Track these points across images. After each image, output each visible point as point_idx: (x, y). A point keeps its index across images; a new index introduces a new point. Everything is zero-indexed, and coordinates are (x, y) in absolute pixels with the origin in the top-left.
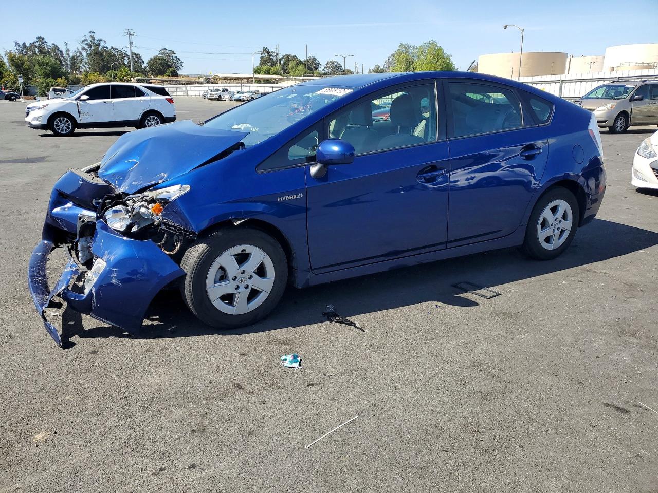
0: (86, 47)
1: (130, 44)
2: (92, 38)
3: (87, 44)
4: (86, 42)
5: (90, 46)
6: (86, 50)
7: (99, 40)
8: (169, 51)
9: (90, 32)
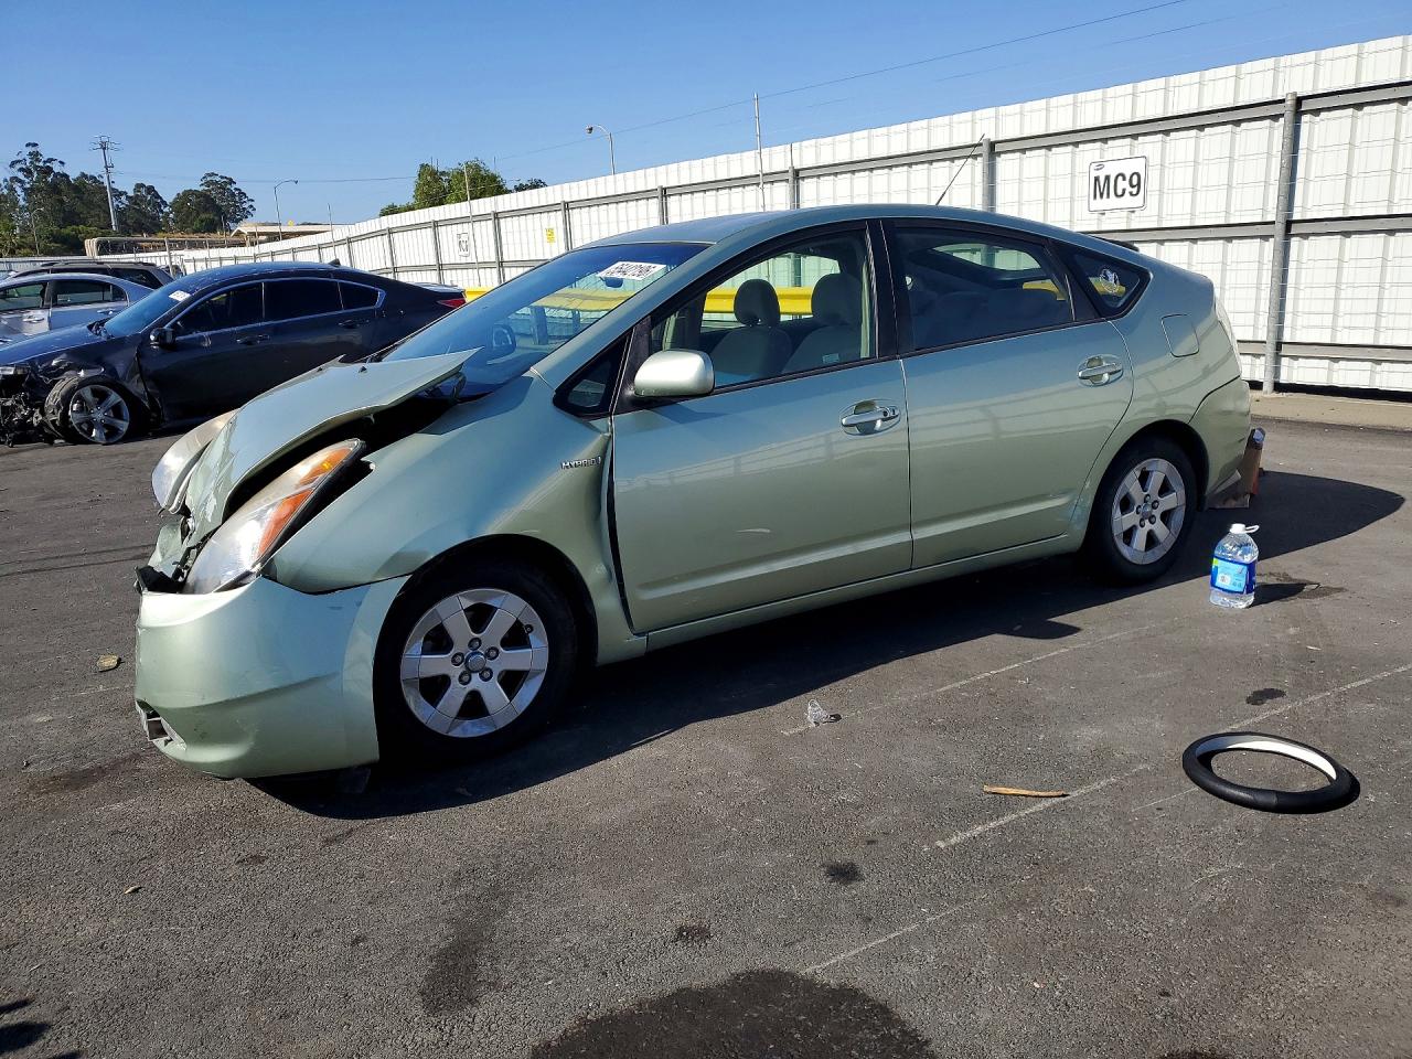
0: (21, 176)
1: (106, 167)
2: (35, 156)
3: (21, 170)
4: (18, 166)
5: (28, 172)
6: (20, 181)
7: (50, 160)
8: (222, 177)
9: (28, 145)
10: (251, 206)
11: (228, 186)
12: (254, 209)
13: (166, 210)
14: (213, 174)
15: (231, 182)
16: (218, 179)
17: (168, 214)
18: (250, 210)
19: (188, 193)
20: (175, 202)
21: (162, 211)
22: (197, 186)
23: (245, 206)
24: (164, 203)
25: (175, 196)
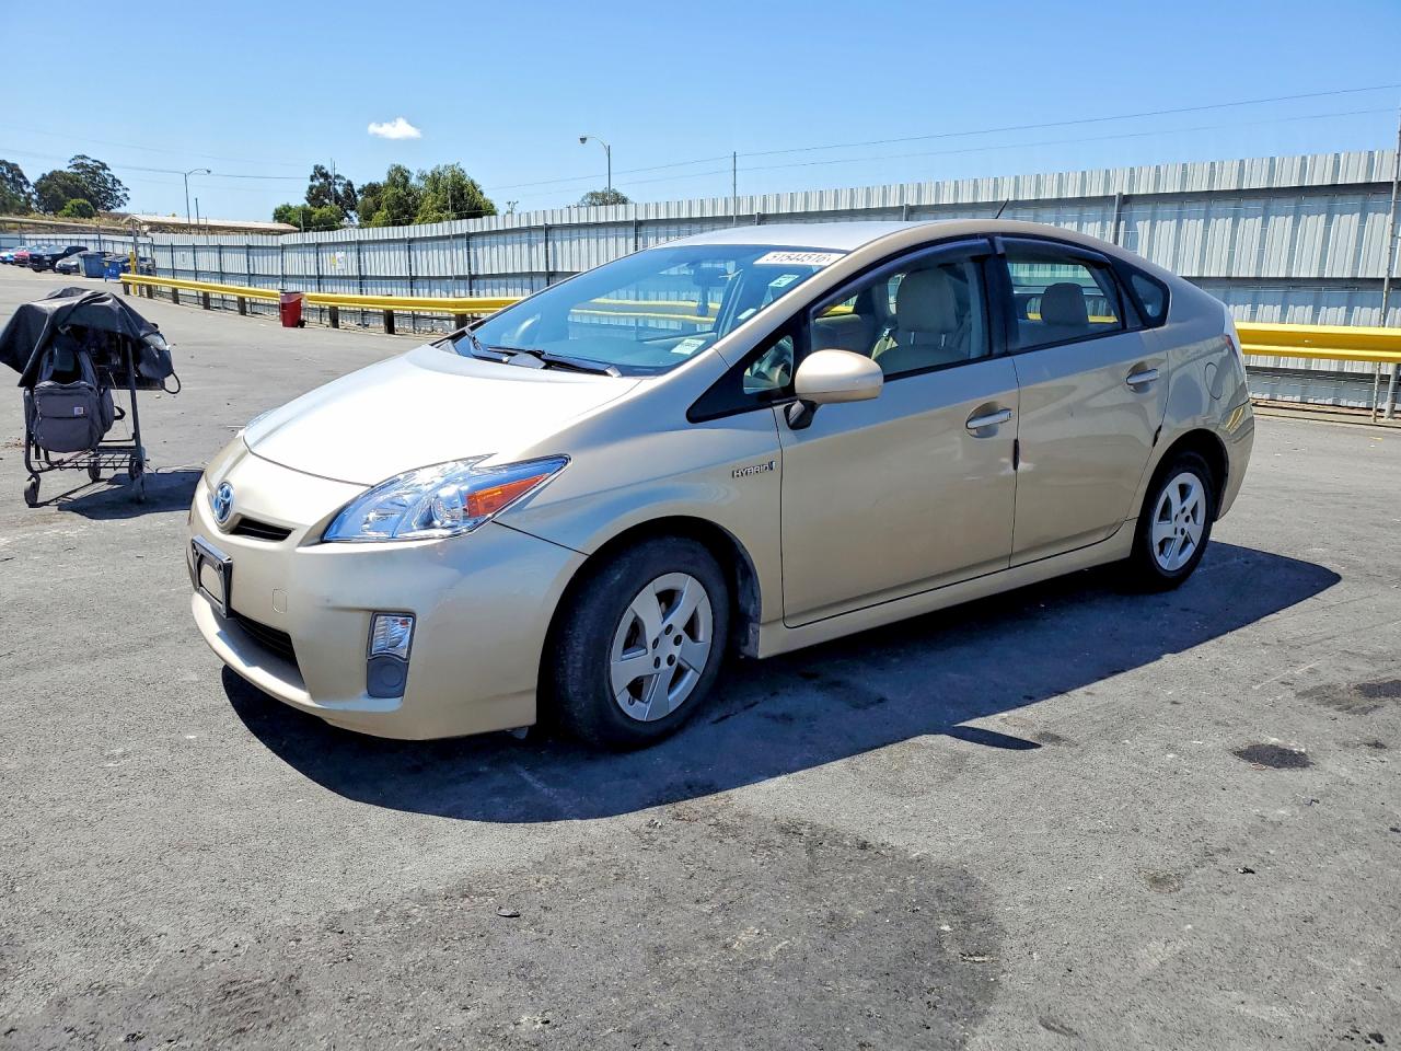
10: (126, 195)
11: (101, 171)
12: (128, 199)
13: (30, 190)
14: (84, 157)
15: (104, 167)
16: (89, 162)
17: (30, 194)
18: (124, 199)
19: (54, 175)
20: (39, 182)
21: (23, 192)
22: (64, 167)
23: (119, 194)
24: (27, 183)
25: (39, 176)
